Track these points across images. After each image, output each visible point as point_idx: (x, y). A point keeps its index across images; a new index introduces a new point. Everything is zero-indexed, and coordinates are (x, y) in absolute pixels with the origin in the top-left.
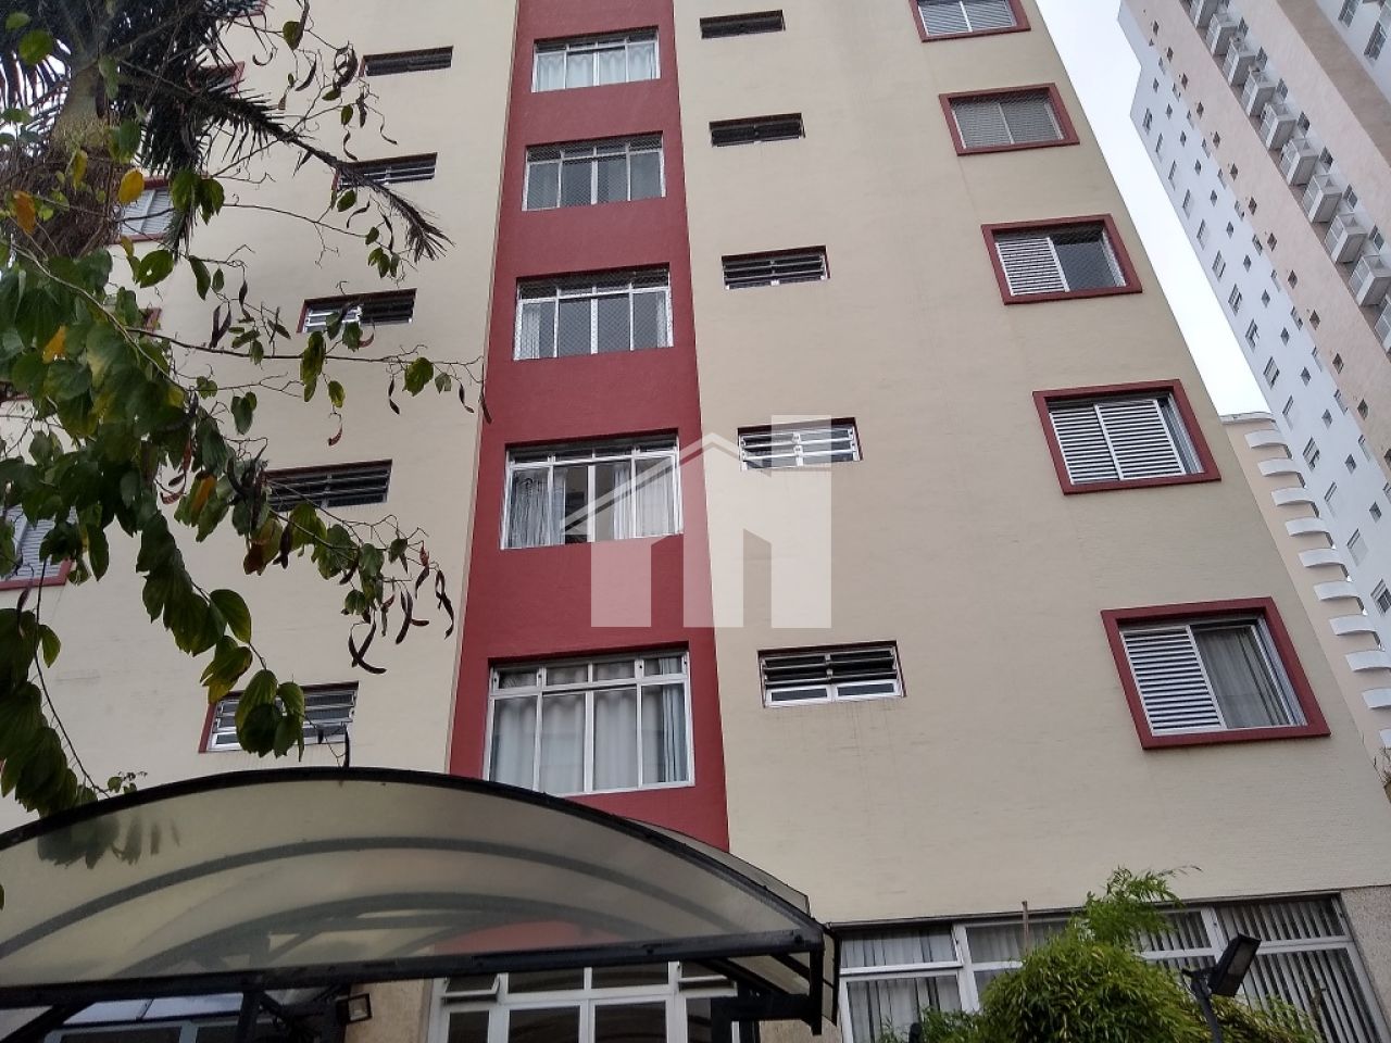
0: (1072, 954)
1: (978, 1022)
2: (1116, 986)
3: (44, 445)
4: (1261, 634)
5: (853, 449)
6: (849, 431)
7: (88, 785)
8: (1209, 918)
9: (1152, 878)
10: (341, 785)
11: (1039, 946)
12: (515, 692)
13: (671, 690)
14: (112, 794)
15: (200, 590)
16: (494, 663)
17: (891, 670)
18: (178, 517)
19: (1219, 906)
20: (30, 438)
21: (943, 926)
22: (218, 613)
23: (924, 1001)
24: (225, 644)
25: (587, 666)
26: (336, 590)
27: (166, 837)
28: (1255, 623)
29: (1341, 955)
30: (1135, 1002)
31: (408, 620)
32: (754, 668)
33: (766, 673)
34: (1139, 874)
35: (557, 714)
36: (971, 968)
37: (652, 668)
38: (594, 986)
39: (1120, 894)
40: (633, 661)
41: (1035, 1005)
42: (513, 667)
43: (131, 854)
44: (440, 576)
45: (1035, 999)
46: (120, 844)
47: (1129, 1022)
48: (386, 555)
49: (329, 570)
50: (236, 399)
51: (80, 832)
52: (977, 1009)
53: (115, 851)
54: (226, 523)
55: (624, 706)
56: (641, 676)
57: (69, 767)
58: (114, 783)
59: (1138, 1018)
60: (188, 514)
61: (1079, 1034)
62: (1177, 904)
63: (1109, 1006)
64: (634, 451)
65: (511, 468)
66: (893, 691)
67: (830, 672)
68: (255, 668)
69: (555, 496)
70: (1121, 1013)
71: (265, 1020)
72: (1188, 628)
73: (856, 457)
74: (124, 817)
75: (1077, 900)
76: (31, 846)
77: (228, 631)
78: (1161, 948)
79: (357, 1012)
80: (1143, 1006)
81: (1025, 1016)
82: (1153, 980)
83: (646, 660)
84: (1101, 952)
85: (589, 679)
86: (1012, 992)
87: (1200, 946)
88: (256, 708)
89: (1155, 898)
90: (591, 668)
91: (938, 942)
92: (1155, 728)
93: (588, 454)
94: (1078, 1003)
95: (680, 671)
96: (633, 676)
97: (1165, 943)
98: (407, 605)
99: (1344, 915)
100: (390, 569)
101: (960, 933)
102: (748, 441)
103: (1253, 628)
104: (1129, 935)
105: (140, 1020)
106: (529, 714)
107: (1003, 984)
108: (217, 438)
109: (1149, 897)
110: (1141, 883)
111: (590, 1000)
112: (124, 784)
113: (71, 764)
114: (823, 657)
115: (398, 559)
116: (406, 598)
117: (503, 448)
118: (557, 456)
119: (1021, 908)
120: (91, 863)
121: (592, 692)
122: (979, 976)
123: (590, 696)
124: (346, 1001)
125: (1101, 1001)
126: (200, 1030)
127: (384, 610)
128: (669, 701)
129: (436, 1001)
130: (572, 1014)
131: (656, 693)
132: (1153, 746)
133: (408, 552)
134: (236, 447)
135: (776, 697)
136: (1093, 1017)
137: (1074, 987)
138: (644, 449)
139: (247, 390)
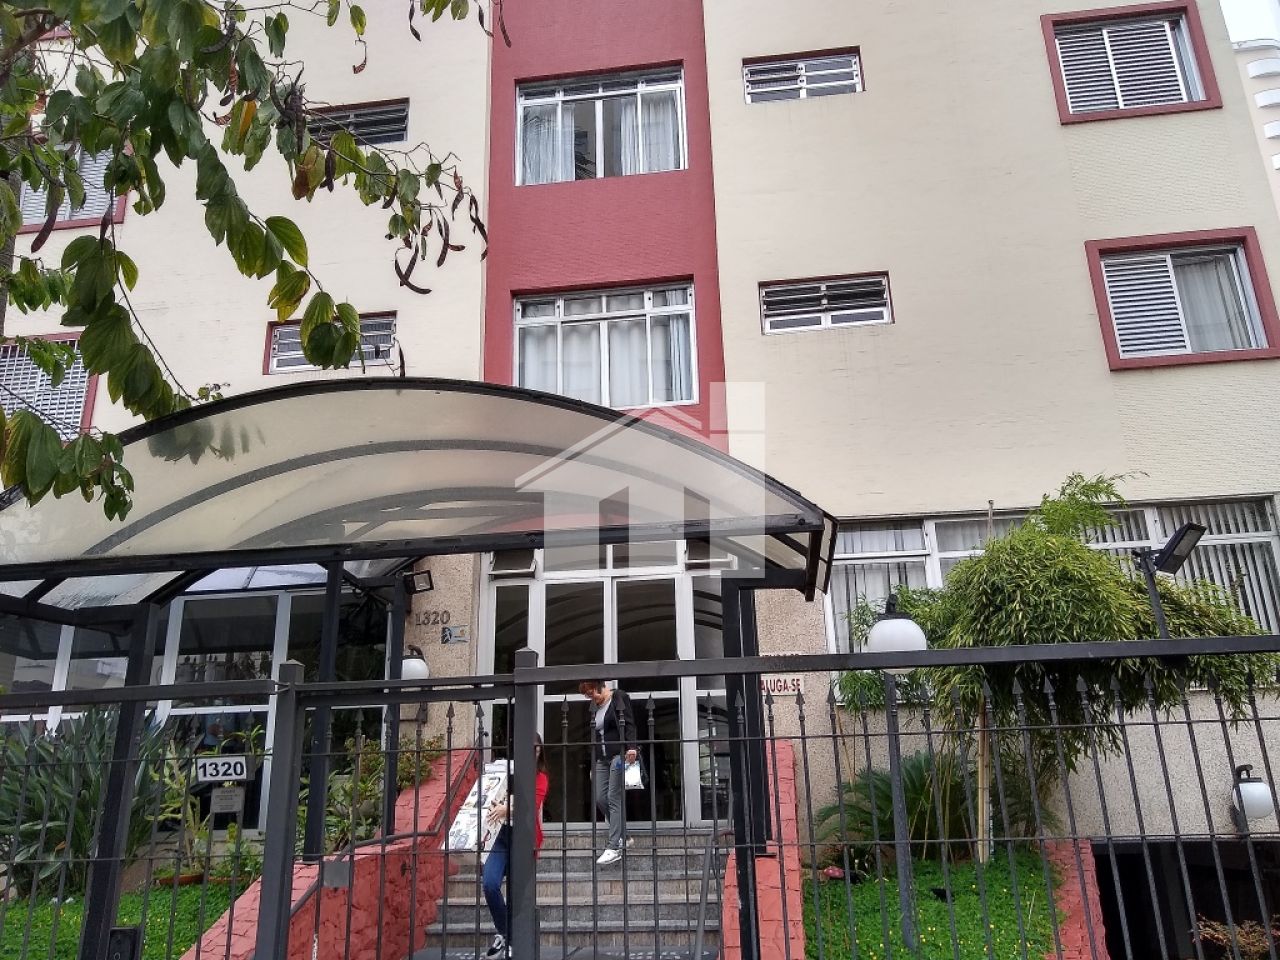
0: (1029, 544)
1: (942, 597)
2: (1064, 568)
3: (87, 78)
4: (1239, 262)
5: (857, 80)
6: (853, 61)
7: (182, 394)
8: (1151, 517)
9: (1102, 482)
10: (398, 393)
11: (1000, 537)
12: (537, 320)
13: (678, 319)
14: (203, 402)
15: (255, 217)
16: (515, 294)
17: (883, 298)
18: (225, 147)
19: (1161, 506)
20: (73, 72)
21: (916, 522)
22: (276, 241)
23: (895, 580)
24: (284, 268)
25: (600, 297)
26: (380, 216)
27: (253, 439)
28: (1234, 252)
29: (1265, 548)
30: (1079, 581)
31: (446, 245)
32: (754, 299)
33: (765, 303)
34: (1090, 478)
35: (575, 340)
36: (937, 556)
37: (660, 300)
38: (615, 567)
39: (1072, 496)
40: (642, 293)
41: (993, 583)
42: (533, 298)
43: (226, 452)
44: (473, 201)
45: (995, 578)
46: (217, 443)
47: (1073, 596)
48: (423, 181)
49: (370, 197)
50: (268, 20)
51: (182, 432)
52: (941, 586)
53: (214, 450)
54: (272, 149)
55: (635, 333)
56: (650, 307)
57: (164, 378)
58: (204, 392)
59: (1081, 593)
60: (235, 144)
61: (1029, 606)
62: (1121, 505)
63: (1057, 584)
64: (639, 85)
65: (522, 103)
66: (883, 318)
67: (825, 301)
68: (313, 291)
69: (564, 134)
70: (1067, 589)
71: (347, 590)
72: (1168, 258)
73: (859, 88)
74: (216, 421)
75: (1034, 500)
76: (142, 445)
77: (286, 256)
78: (1105, 540)
79: (420, 583)
80: (1088, 584)
81: (985, 592)
82: (1098, 564)
83: (654, 292)
84: (1054, 541)
85: (602, 309)
86: (974, 573)
87: (1140, 538)
88: (317, 327)
89: (1103, 499)
90: (604, 300)
91: (910, 536)
92: (1124, 351)
93: (594, 88)
94: (1031, 582)
95: (685, 302)
96: (643, 308)
97: (1109, 536)
98: (444, 231)
99: (1274, 515)
100: (426, 194)
101: (930, 527)
102: (752, 73)
103: (1231, 257)
104: (1077, 529)
105: (245, 590)
106: (550, 341)
107: (967, 567)
108: (255, 59)
109: (1097, 498)
110: (1092, 486)
111: (613, 578)
112: (212, 393)
113: (166, 376)
114: (819, 287)
115: (434, 186)
116: (443, 225)
117: (513, 83)
118: (565, 91)
119: (987, 507)
120: (195, 460)
121: (606, 322)
122: (944, 563)
123: (604, 325)
124: (412, 576)
125: (1050, 580)
126: (292, 597)
127: (424, 233)
128: (676, 328)
129: (485, 578)
130: (598, 588)
131: (664, 323)
132: (1119, 368)
133: (443, 178)
134: (274, 70)
135: (773, 326)
136: (1043, 593)
137: (1028, 569)
138: (649, 82)
139: (277, 10)
